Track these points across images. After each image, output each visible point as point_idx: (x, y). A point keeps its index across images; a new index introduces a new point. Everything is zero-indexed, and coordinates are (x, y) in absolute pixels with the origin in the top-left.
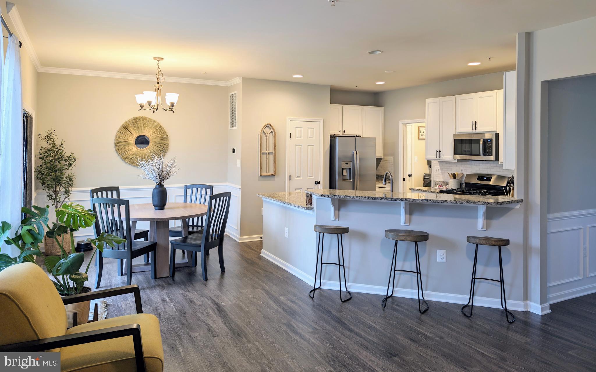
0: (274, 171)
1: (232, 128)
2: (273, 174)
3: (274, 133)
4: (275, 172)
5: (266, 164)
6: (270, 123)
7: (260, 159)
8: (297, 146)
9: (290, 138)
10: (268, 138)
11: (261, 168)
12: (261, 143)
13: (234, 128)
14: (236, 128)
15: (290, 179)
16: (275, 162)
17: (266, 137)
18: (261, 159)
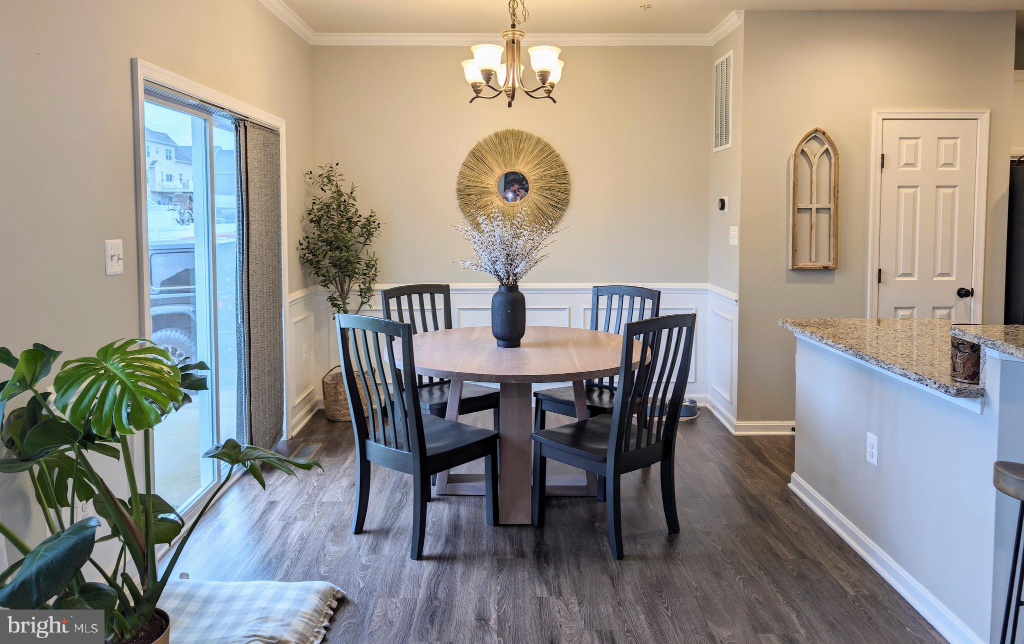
0: (832, 256)
1: (719, 148)
2: (831, 264)
3: (832, 155)
4: (836, 260)
5: (808, 240)
6: (822, 127)
7: (791, 226)
8: (901, 189)
9: (882, 166)
10: (814, 168)
11: (794, 250)
12: (794, 184)
13: (724, 147)
14: (729, 145)
15: (879, 281)
16: (835, 233)
17: (811, 166)
18: (794, 225)
